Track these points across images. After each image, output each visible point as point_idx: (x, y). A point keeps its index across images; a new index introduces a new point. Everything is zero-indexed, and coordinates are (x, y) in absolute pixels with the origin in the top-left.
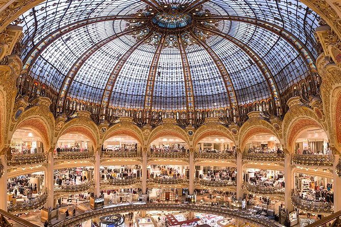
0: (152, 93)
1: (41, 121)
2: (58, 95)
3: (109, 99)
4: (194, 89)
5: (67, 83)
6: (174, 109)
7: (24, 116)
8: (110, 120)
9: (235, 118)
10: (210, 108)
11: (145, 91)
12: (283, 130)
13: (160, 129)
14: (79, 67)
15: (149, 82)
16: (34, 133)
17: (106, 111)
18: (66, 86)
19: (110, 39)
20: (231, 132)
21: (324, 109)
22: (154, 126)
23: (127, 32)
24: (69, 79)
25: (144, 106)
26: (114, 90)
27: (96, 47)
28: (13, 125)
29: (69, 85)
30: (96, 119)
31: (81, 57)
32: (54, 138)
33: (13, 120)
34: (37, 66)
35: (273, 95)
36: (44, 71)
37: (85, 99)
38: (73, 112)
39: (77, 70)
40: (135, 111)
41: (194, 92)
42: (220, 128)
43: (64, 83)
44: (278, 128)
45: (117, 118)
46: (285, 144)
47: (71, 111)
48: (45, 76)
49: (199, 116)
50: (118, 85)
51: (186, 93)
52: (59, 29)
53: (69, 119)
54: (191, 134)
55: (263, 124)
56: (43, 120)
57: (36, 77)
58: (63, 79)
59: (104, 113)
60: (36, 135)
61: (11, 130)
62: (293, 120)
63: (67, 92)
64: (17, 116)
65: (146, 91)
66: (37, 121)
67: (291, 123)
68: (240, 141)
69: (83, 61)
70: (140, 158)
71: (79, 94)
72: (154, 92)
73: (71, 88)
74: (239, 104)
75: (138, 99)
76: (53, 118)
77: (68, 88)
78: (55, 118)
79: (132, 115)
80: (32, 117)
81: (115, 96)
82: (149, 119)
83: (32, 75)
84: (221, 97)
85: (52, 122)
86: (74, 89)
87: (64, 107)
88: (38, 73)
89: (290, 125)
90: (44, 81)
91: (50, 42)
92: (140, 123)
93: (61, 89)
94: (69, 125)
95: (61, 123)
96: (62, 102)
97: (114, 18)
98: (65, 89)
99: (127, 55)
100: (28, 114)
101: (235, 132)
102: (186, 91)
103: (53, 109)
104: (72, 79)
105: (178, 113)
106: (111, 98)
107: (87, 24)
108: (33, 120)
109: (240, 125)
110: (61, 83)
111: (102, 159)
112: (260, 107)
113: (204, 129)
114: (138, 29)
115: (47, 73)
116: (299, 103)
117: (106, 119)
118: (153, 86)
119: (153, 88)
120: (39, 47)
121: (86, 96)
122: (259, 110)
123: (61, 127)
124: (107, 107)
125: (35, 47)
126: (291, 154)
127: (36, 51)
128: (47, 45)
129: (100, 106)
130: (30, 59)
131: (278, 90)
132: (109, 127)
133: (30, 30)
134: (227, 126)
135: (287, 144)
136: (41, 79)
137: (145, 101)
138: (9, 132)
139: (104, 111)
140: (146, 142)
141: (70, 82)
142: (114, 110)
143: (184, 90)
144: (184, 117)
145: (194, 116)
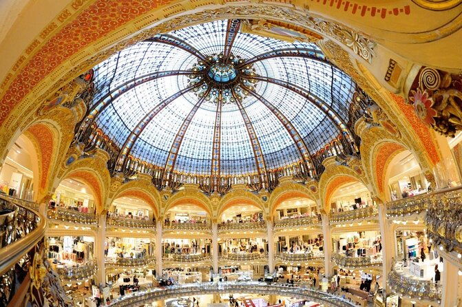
0: (219, 157)
1: (95, 176)
2: (120, 151)
3: (174, 163)
4: (262, 147)
5: (132, 140)
6: (243, 173)
7: (77, 166)
8: (174, 186)
9: (311, 172)
10: (281, 165)
11: (211, 155)
12: (365, 172)
13: (231, 196)
14: (146, 124)
15: (215, 144)
16: (87, 189)
17: (170, 176)
18: (130, 142)
19: (176, 96)
20: (310, 191)
21: (390, 118)
22: (223, 194)
23: (190, 88)
24: (134, 136)
25: (212, 171)
26: (179, 153)
27: (163, 104)
28: (63, 172)
29: (134, 142)
30: (158, 183)
31: (149, 114)
32: (108, 199)
33: (63, 166)
34: (105, 114)
35: (341, 130)
36: (110, 121)
37: (148, 161)
38: (132, 173)
39: (144, 127)
40: (202, 177)
41: (262, 150)
42: (297, 188)
43: (128, 139)
44: (359, 171)
45: (181, 185)
46: (374, 190)
47: (132, 171)
48: (110, 128)
49: (273, 177)
50: (184, 148)
51: (255, 153)
52: (134, 80)
53: (127, 180)
54: (265, 199)
55: (342, 170)
56: (97, 175)
57: (101, 126)
58: (128, 135)
59: (168, 178)
60: (88, 192)
61: (59, 177)
62: (371, 152)
63: (129, 150)
64: (69, 162)
65: (213, 154)
66: (90, 175)
67: (371, 159)
68: (322, 200)
69: (151, 119)
70: (210, 231)
71: (142, 154)
72: (221, 155)
73: (134, 146)
74: (311, 153)
75: (204, 163)
76: (109, 176)
77: (132, 146)
78: (112, 176)
79: (198, 182)
80: (86, 169)
81: (180, 160)
82: (217, 185)
83: (98, 123)
84: (290, 151)
85: (107, 179)
86: (138, 147)
87: (124, 166)
88: (104, 122)
89: (370, 162)
90: (107, 133)
91: (124, 91)
92: (208, 190)
93: (124, 146)
94: (127, 187)
95: (117, 183)
96: (123, 160)
97: (177, 73)
98: (128, 146)
99: (191, 114)
100: (81, 164)
101: (314, 190)
102: (254, 151)
103: (111, 166)
104: (137, 136)
105: (249, 178)
106: (176, 162)
107: (157, 77)
108: (86, 173)
109: (317, 179)
110: (126, 139)
111: (165, 230)
112: (334, 150)
113: (279, 192)
114: (197, 85)
115: (112, 124)
116: (366, 127)
117: (169, 185)
118: (219, 148)
119: (219, 151)
120: (113, 95)
121: (149, 157)
122: (333, 155)
123: (117, 187)
124: (171, 172)
125: (110, 93)
126: (385, 203)
127: (109, 98)
128: (120, 94)
129: (164, 169)
130: (101, 104)
131: (343, 121)
132: (172, 193)
133: (108, 76)
134: (304, 183)
135: (377, 190)
136: (105, 129)
137: (212, 166)
138: (56, 179)
139: (168, 176)
140: (215, 213)
141: (135, 140)
142: (179, 176)
143: (252, 149)
144: (256, 181)
145: (266, 178)
